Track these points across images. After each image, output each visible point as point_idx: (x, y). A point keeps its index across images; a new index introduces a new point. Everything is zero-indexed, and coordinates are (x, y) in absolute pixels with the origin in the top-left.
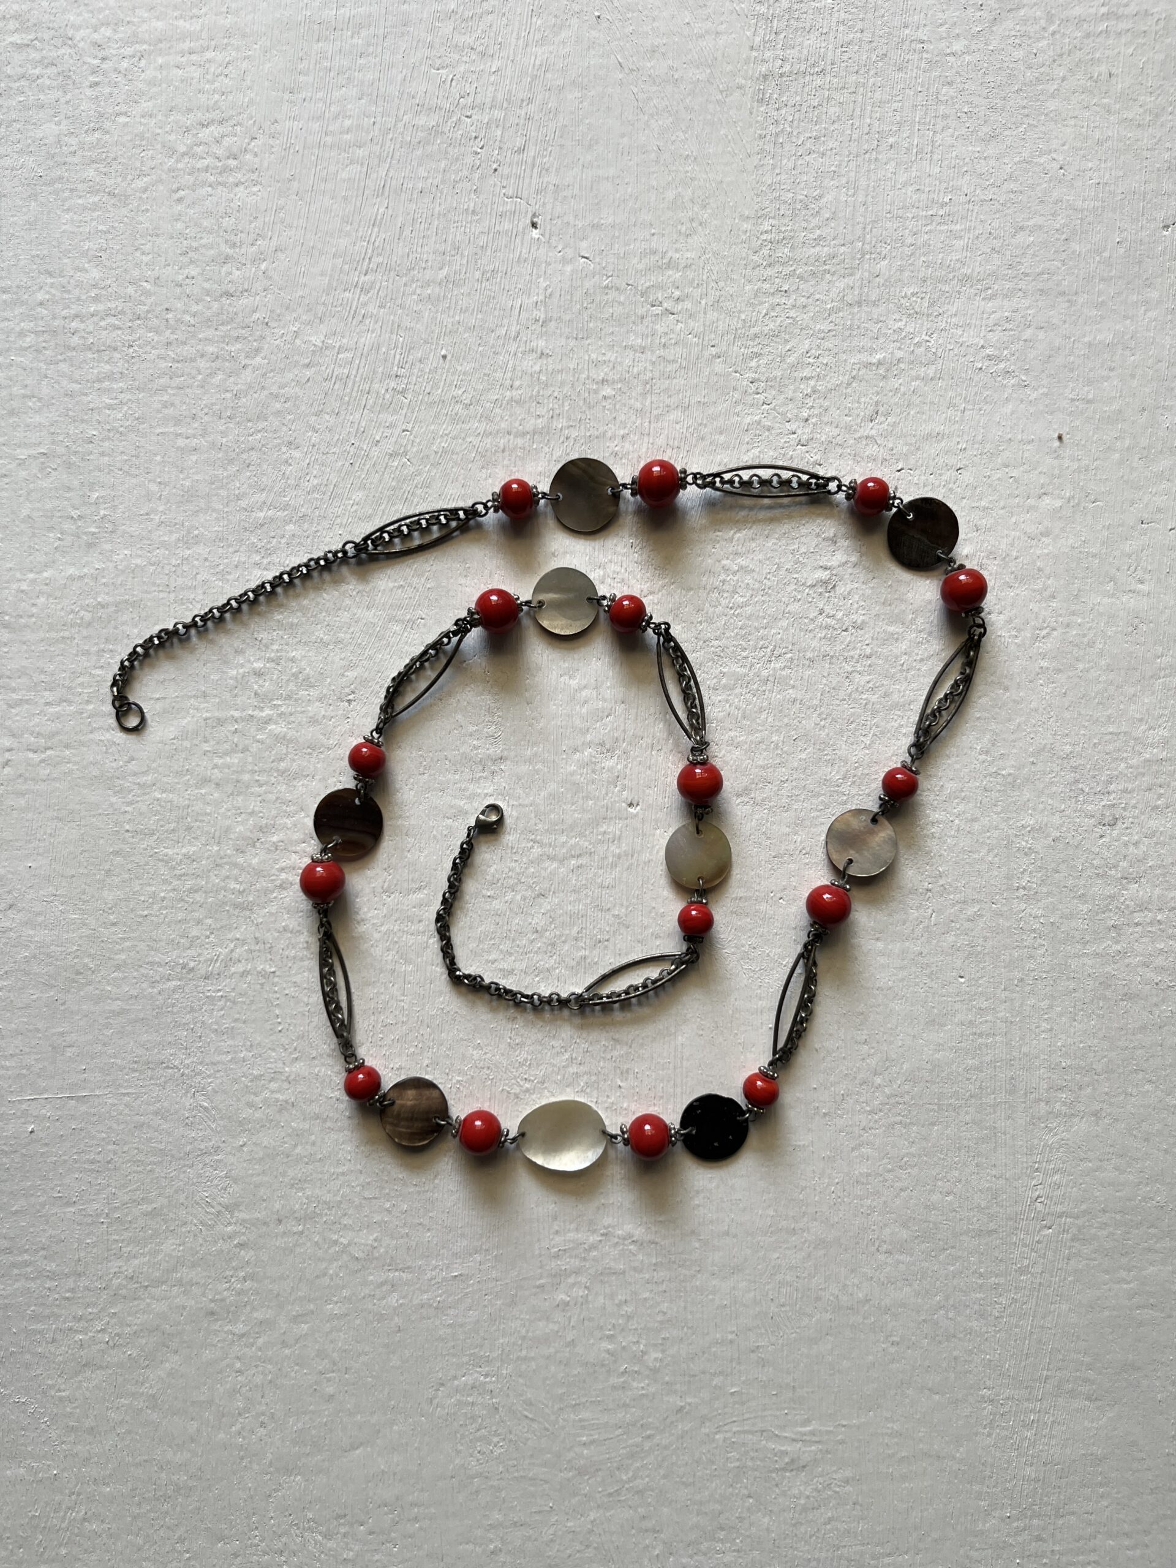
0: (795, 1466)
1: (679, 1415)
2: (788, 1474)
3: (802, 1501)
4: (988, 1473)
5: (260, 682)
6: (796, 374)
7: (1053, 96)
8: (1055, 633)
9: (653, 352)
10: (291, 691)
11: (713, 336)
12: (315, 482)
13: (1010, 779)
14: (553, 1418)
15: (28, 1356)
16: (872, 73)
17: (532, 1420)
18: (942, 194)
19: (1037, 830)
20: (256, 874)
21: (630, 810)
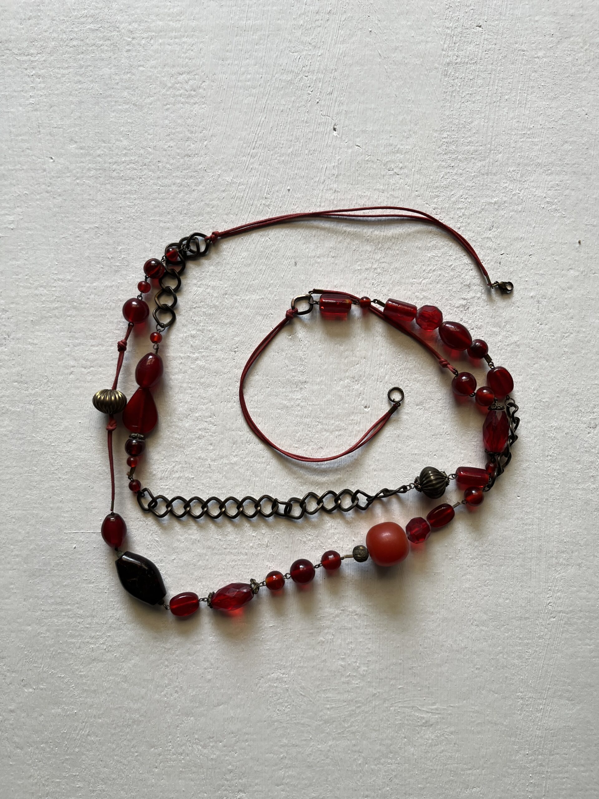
0: (427, 724)
1: (373, 698)
2: (424, 728)
3: (430, 741)
4: (518, 733)
5: (194, 340)
6: (455, 206)
7: (584, 80)
8: (572, 335)
9: (388, 193)
10: (208, 345)
11: (417, 186)
13: (547, 404)
14: (314, 695)
15: (67, 655)
16: (499, 64)
17: (304, 696)
18: (529, 124)
19: (558, 428)
20: (187, 431)
21: (365, 409)
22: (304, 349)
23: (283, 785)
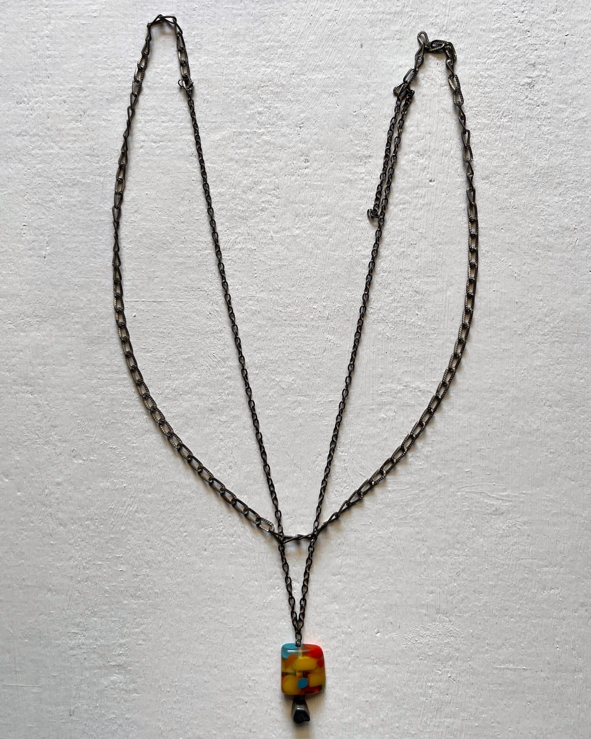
0: (498, 512)
1: (439, 481)
2: (493, 517)
3: (501, 532)
5: (261, 117)
10: (274, 121)
12: (293, 31)
15: (120, 425)
20: (250, 203)
21: (430, 183)
22: (369, 125)
23: (340, 574)
